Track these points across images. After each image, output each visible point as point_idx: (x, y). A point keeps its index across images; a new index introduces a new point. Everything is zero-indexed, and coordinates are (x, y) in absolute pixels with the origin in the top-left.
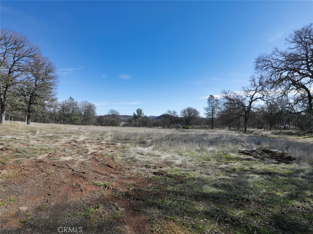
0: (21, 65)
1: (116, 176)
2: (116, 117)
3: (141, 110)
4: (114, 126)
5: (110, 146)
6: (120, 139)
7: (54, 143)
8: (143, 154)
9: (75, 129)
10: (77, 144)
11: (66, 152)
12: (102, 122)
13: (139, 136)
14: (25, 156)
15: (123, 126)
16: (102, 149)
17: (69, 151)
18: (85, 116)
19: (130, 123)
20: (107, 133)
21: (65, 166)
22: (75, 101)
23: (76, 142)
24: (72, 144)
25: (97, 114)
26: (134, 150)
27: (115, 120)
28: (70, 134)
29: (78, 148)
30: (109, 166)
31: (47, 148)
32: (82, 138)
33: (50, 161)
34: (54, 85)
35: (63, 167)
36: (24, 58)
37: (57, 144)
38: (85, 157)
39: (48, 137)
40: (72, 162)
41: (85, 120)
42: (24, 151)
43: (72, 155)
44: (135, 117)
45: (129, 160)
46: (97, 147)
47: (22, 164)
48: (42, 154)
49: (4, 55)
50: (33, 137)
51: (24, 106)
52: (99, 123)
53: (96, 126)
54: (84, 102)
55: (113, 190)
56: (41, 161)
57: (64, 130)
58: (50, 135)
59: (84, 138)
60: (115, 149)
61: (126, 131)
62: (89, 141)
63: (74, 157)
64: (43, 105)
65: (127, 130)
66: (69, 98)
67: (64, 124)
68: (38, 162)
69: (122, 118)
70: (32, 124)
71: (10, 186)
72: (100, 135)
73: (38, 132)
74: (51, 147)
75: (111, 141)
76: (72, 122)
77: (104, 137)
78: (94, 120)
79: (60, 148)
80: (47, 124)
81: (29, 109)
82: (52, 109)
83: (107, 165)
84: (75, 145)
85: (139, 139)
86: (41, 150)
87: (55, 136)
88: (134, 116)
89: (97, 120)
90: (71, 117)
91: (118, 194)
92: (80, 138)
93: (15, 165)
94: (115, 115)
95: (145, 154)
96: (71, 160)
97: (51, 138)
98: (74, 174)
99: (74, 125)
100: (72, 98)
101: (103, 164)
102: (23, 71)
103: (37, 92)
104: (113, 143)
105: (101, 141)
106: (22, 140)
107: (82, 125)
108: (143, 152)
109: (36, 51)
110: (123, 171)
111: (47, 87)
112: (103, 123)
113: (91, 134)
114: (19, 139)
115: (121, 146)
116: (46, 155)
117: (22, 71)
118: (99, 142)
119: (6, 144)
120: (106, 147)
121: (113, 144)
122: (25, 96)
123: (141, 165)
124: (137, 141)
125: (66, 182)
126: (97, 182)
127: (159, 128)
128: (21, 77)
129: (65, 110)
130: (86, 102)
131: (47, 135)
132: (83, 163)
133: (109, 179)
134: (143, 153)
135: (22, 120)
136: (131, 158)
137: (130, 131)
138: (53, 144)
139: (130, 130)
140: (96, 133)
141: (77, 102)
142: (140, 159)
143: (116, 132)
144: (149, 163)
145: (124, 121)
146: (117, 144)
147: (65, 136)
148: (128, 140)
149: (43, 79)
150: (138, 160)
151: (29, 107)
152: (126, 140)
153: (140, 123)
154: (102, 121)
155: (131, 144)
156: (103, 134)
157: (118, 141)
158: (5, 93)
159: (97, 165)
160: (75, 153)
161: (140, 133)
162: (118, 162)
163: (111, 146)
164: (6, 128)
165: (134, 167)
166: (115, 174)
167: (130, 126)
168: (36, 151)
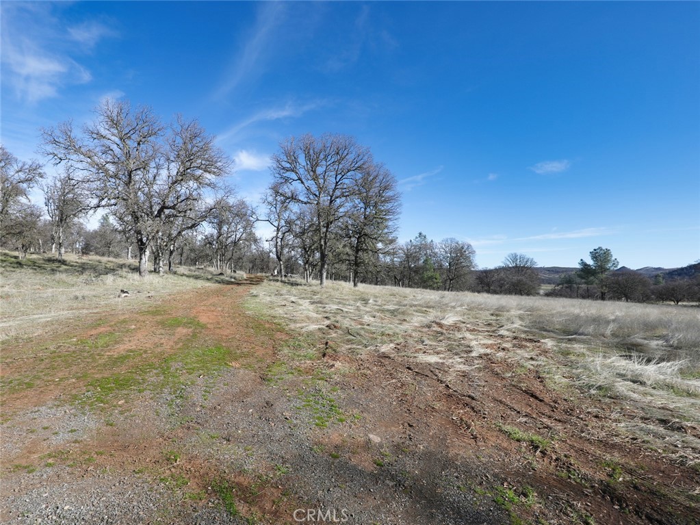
0: (345, 186)
1: (559, 427)
2: (525, 273)
3: (607, 253)
4: (522, 295)
5: (524, 343)
6: (548, 328)
7: (400, 324)
8: (642, 383)
9: (432, 297)
10: (444, 331)
11: (426, 345)
12: (488, 285)
13: (611, 327)
14: (360, 343)
15: (548, 295)
16: (503, 349)
17: (430, 343)
18: (449, 270)
19: (570, 287)
20: (508, 311)
21: (430, 374)
22: (429, 240)
23: (440, 325)
24: (434, 329)
25: (477, 266)
26: (603, 365)
27: (525, 280)
28: (425, 309)
29: (449, 339)
30: (533, 396)
31: (391, 332)
32: (450, 319)
33: (400, 359)
34: (394, 213)
35: (427, 376)
36: (349, 174)
37: (405, 326)
38: (468, 361)
39: (388, 310)
40: (440, 367)
41: (451, 280)
42: (358, 334)
43: (438, 353)
44: (585, 271)
45: (593, 392)
46: (490, 342)
47: (359, 356)
48: (385, 342)
49: (324, 177)
50: (365, 309)
51: (349, 255)
52: (482, 287)
53: (476, 294)
54: (447, 240)
55: (560, 463)
56: (385, 356)
57: (412, 300)
58: (391, 307)
59: (456, 319)
60: (540, 354)
61: (561, 309)
62: (468, 326)
63: (444, 358)
64: (376, 252)
65: (564, 307)
66: (417, 235)
67: (410, 286)
68: (382, 357)
69: (542, 276)
70: (362, 287)
71: (349, 391)
72: (492, 315)
73: (371, 301)
74: (398, 331)
75: (525, 332)
76: (425, 283)
77: (503, 319)
78: (471, 280)
79: (414, 334)
80: (382, 287)
81: (356, 259)
82: (388, 259)
83: (525, 391)
84: (442, 333)
85: (614, 335)
86: (383, 334)
87: (400, 310)
88: (582, 270)
89: (477, 279)
90: (423, 273)
91: (578, 481)
92: (448, 318)
93: (350, 356)
94: (524, 267)
95: (649, 383)
96: (438, 363)
97: (393, 312)
98: (450, 396)
99: (428, 290)
100: (424, 234)
101: (514, 386)
102: (348, 196)
103: (367, 230)
104: (532, 338)
105: (495, 328)
106: (350, 313)
107: (445, 290)
108: (641, 375)
109: (366, 158)
110: (578, 417)
111: (382, 218)
112: (491, 288)
113: (469, 310)
114: (347, 312)
115: (555, 348)
116: (392, 345)
117: (346, 196)
118: (493, 332)
119: (333, 319)
120: (514, 346)
121: (531, 341)
122: (350, 237)
123: (642, 414)
124: (606, 340)
125: (437, 408)
126: (507, 428)
127: (685, 306)
128: (346, 206)
129: (410, 259)
130: (452, 240)
131: (386, 307)
132: (465, 375)
133: (539, 428)
134: (640, 379)
135: (346, 279)
136: (600, 388)
137: (577, 311)
138: (399, 326)
139: (574, 306)
140: (481, 309)
141: (432, 241)
142: (635, 396)
143: (531, 309)
144: (673, 416)
145: (549, 283)
146: (542, 341)
147: (417, 311)
148: (576, 334)
149: (375, 206)
150: (626, 398)
151: (356, 257)
152: (570, 332)
153: (605, 290)
154: (488, 282)
155: (586, 346)
156: (497, 313)
157: (544, 333)
158: (326, 236)
159: (500, 385)
160: (443, 349)
161: (613, 318)
162: (556, 388)
163: (528, 344)
164: (327, 292)
165: (614, 416)
166: (556, 419)
167: (571, 297)
168: (375, 336)
